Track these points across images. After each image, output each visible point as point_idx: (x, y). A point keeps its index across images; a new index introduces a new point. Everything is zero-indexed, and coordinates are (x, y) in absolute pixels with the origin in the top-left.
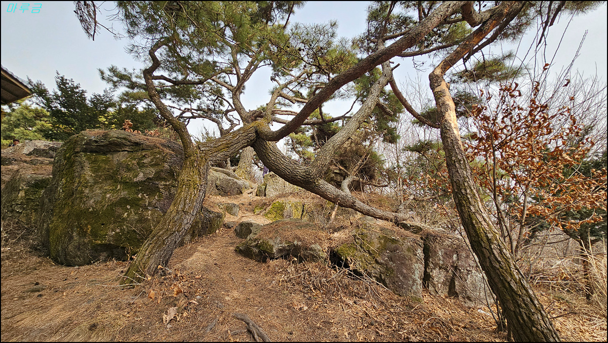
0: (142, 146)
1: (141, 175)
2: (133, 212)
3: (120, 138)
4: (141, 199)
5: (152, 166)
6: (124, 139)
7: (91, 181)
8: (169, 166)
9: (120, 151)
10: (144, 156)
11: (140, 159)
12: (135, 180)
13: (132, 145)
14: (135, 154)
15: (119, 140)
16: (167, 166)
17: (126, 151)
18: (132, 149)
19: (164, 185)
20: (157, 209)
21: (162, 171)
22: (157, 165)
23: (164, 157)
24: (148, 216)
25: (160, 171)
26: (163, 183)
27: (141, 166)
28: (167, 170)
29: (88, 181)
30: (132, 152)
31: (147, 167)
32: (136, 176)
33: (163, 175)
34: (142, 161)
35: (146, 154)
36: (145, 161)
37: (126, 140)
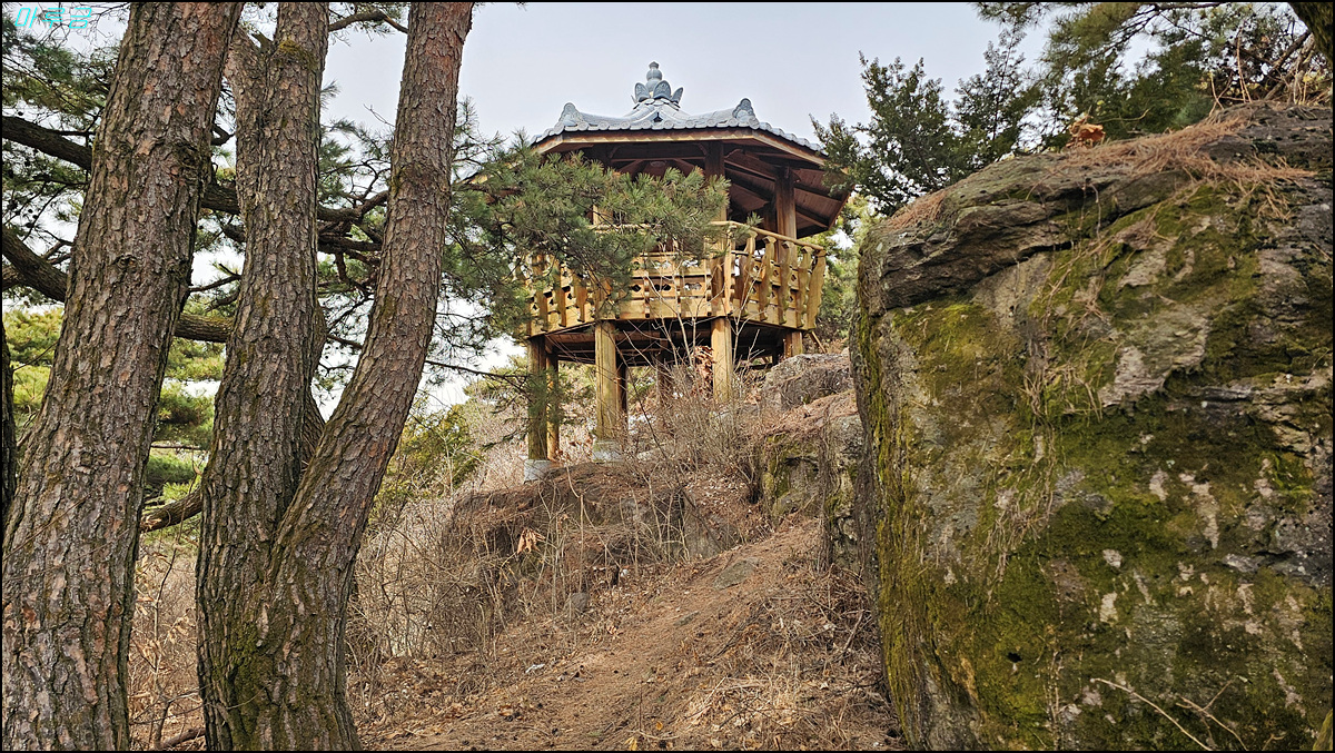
0: (1107, 200)
1: (1132, 360)
2: (1144, 590)
3: (995, 197)
4: (1172, 507)
5: (1182, 292)
6: (1014, 193)
7: (931, 433)
8: (1294, 262)
9: (1012, 264)
10: (1125, 249)
11: (1109, 274)
12: (1108, 397)
13: (1058, 213)
14: (1079, 253)
15: (991, 208)
16: (1276, 267)
17: (1038, 250)
18: (1061, 230)
19: (1292, 398)
20: (1285, 566)
21: (1252, 308)
22: (1209, 277)
23: (1244, 217)
24: (1239, 614)
25: (1239, 315)
26: (1284, 383)
27: (1124, 307)
28: (1284, 292)
29: (921, 434)
30: (1067, 246)
31: (1153, 306)
32: (1108, 374)
33: (1267, 332)
34: (1123, 282)
35: (1132, 237)
36: (1138, 274)
37: (1022, 197)
